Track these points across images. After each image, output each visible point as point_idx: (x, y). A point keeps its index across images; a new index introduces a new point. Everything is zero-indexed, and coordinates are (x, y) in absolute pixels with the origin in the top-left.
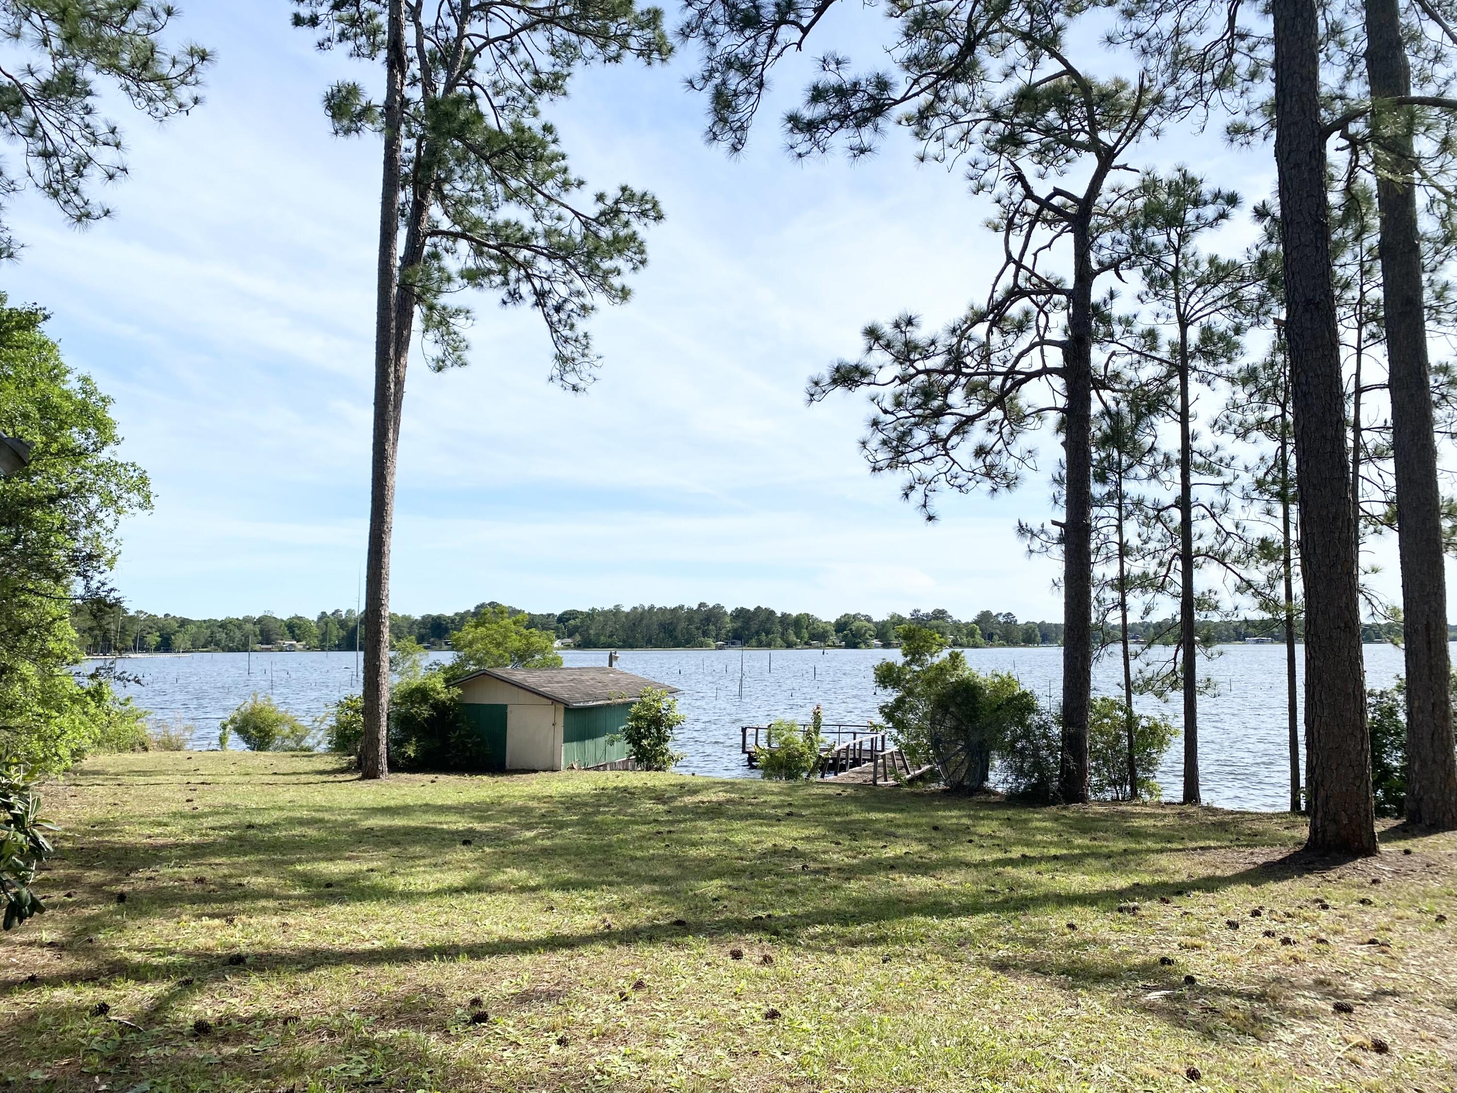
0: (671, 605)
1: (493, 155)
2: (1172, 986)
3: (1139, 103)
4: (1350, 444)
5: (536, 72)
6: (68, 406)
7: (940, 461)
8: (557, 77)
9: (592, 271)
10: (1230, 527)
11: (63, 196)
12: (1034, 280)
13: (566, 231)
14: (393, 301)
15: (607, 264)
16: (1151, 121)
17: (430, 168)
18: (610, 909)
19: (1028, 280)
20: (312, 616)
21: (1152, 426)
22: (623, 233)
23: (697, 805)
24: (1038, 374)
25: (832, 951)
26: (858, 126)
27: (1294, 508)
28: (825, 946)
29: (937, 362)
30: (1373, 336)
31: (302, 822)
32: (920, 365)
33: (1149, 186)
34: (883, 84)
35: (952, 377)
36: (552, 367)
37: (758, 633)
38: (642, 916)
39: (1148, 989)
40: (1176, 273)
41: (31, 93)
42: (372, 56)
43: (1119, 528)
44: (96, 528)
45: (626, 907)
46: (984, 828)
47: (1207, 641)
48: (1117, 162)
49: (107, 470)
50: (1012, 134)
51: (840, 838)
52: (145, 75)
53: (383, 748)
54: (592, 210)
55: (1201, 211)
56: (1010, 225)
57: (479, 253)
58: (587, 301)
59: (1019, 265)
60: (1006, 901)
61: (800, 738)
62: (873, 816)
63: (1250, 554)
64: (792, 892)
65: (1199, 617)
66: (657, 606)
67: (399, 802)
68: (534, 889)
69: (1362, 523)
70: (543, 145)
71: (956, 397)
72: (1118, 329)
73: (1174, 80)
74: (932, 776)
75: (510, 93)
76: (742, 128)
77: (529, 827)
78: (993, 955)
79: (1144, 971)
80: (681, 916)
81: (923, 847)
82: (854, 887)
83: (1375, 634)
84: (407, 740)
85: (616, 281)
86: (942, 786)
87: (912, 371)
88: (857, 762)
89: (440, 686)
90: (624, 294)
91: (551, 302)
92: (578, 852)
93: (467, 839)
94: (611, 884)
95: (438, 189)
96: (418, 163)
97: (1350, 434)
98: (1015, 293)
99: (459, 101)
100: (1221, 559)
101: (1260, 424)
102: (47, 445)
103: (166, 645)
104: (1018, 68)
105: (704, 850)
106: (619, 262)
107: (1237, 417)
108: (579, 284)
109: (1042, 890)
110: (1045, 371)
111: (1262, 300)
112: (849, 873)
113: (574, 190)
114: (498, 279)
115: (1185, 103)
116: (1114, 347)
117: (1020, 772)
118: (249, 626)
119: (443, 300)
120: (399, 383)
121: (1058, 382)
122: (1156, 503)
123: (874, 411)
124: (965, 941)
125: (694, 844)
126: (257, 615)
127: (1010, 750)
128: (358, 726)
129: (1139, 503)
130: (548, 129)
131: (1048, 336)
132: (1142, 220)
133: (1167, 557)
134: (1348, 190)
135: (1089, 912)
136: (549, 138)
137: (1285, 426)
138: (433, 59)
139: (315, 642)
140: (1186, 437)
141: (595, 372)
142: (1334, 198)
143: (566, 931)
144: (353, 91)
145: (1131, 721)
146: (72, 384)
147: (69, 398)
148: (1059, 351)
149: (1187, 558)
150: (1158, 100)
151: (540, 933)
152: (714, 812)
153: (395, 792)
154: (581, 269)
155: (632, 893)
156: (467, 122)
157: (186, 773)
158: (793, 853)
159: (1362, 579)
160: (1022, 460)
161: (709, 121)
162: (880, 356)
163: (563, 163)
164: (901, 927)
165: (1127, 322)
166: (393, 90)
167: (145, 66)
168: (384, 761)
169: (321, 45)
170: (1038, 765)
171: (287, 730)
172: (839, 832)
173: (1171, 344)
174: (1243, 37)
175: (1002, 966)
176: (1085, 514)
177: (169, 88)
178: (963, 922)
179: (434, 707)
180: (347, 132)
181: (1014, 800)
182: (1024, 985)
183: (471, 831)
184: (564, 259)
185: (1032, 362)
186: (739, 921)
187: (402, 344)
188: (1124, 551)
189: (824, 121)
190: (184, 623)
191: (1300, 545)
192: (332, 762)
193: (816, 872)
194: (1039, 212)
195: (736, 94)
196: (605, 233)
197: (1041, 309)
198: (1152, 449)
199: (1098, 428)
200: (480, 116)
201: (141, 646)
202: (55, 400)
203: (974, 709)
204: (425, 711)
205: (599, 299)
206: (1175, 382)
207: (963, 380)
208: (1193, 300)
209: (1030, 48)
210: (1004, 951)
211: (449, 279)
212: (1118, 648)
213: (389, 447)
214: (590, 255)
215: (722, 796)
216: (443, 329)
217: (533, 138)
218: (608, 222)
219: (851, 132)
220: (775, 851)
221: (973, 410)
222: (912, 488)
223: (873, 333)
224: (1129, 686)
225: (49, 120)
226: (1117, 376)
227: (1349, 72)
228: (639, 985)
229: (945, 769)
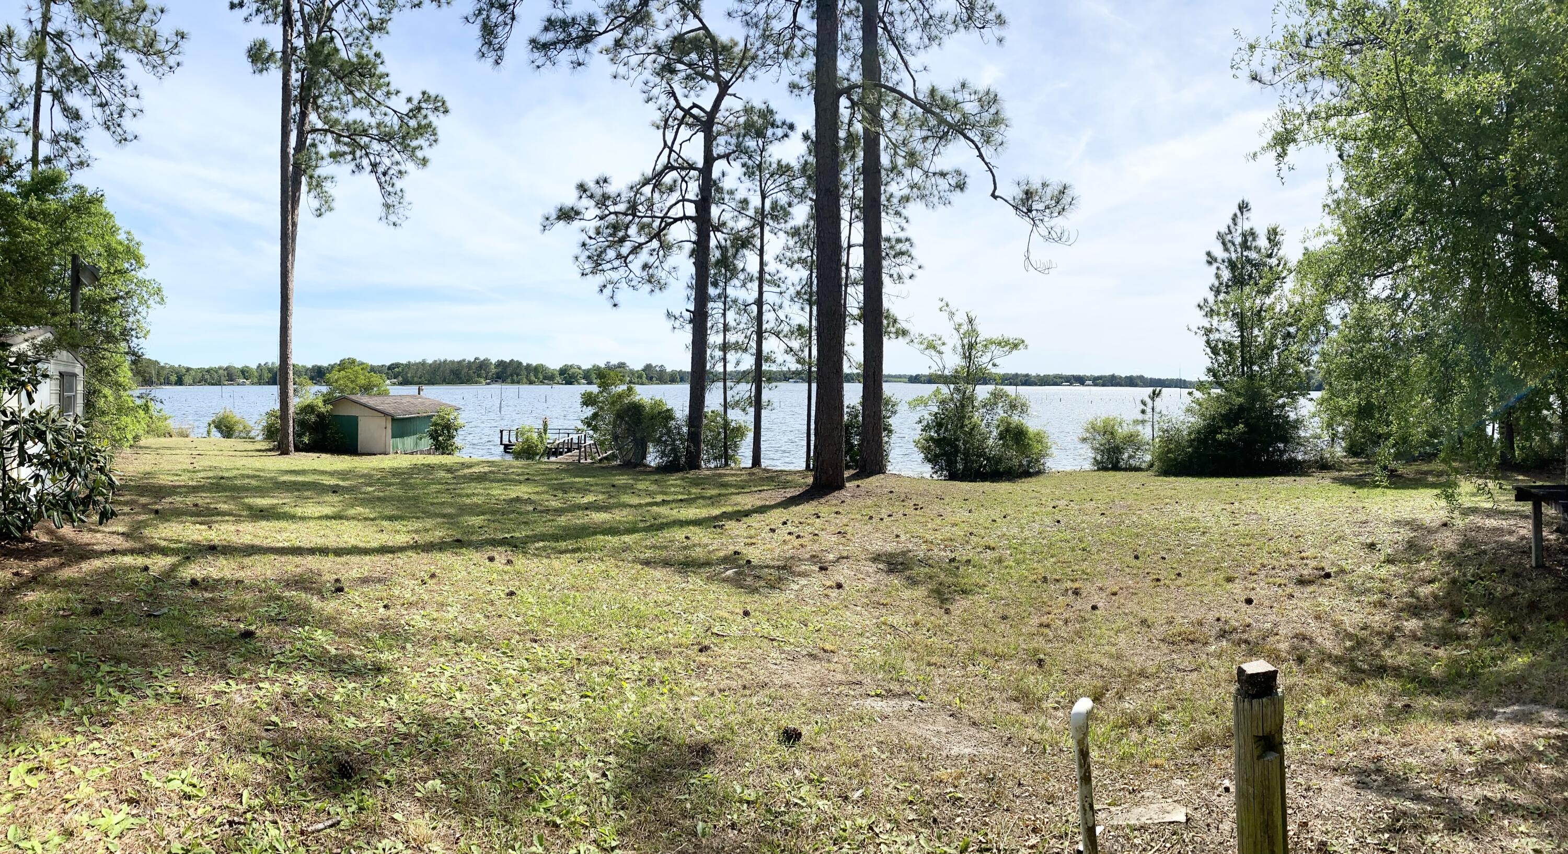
0: (457, 358)
1: (345, 76)
2: (739, 566)
3: (743, 58)
4: (844, 275)
5: (370, 19)
6: (120, 248)
7: (622, 270)
8: (383, 21)
9: (406, 147)
10: (783, 318)
11: (113, 129)
12: (680, 161)
13: (389, 124)
14: (290, 174)
15: (414, 143)
16: (751, 69)
17: (310, 89)
18: (417, 532)
19: (676, 161)
20: (254, 366)
21: (744, 256)
22: (423, 123)
23: (471, 474)
24: (681, 219)
25: (548, 557)
26: (576, 47)
27: (815, 308)
28: (544, 554)
29: (622, 207)
30: (857, 217)
31: (248, 477)
32: (612, 209)
33: (748, 111)
34: (592, 21)
35: (630, 218)
36: (381, 211)
37: (512, 375)
38: (438, 535)
39: (727, 569)
40: (759, 166)
41: (92, 69)
42: (275, 22)
43: (724, 315)
44: (138, 316)
45: (427, 530)
46: (641, 486)
47: (769, 380)
48: (730, 91)
49: (141, 283)
50: (669, 64)
51: (556, 493)
52: (151, 51)
53: (291, 438)
54: (404, 108)
55: (776, 130)
56: (666, 126)
57: (338, 141)
58: (403, 168)
59: (671, 150)
60: (651, 526)
61: (535, 436)
62: (577, 480)
63: (792, 333)
64: (525, 523)
65: (765, 367)
66: (449, 359)
67: (300, 468)
68: (372, 520)
69: (847, 319)
70: (375, 66)
71: (633, 231)
72: (727, 197)
73: (763, 47)
74: (613, 456)
75: (355, 35)
76: (501, 49)
77: (370, 485)
78: (642, 556)
79: (725, 560)
80: (459, 537)
81: (606, 496)
82: (562, 520)
83: (850, 378)
84: (304, 434)
85: (419, 154)
86: (618, 462)
87: (607, 212)
88: (569, 450)
89: (320, 404)
90: (424, 162)
91: (381, 169)
92: (399, 499)
93: (335, 490)
94: (418, 518)
95: (315, 102)
96: (302, 87)
97: (844, 270)
98: (669, 167)
99: (323, 43)
100: (777, 334)
101: (800, 260)
102: (109, 268)
103: (180, 382)
104: (674, 22)
105: (475, 499)
106: (420, 141)
107: (788, 254)
108: (397, 157)
109: (672, 518)
110: (685, 218)
111: (804, 189)
112: (559, 512)
113: (393, 97)
114: (349, 157)
115: (769, 62)
116: (724, 207)
117: (663, 455)
118: (221, 372)
119: (318, 172)
120: (294, 224)
121: (692, 225)
122: (744, 301)
123: (584, 237)
124: (626, 548)
125: (468, 496)
126: (225, 365)
127: (658, 441)
128: (278, 426)
129: (735, 301)
130: (377, 55)
131: (687, 197)
132: (743, 131)
133: (749, 333)
134: (849, 132)
135: (696, 529)
136: (379, 61)
137: (813, 262)
138: (310, 19)
139: (256, 380)
140: (762, 264)
141: (407, 213)
142: (842, 134)
143: (391, 544)
144: (263, 44)
145: (726, 424)
146: (122, 236)
147: (121, 243)
148: (693, 205)
149: (760, 334)
150: (754, 58)
151: (375, 544)
152: (481, 478)
153: (298, 463)
154: (398, 148)
155: (429, 523)
156: (329, 54)
157: (190, 449)
158: (529, 501)
159: (846, 348)
160: (670, 273)
161: (479, 44)
162: (586, 202)
163: (387, 80)
164: (589, 542)
165: (731, 192)
166: (286, 41)
167: (151, 45)
168: (292, 445)
169: (246, 19)
170: (674, 450)
171: (241, 428)
172: (556, 489)
173: (756, 209)
174: (800, 29)
175: (647, 563)
176: (705, 305)
177: (163, 58)
178: (627, 538)
179: (318, 416)
180: (261, 71)
181: (661, 470)
182: (658, 573)
183: (337, 485)
184: (388, 142)
185: (677, 212)
186: (494, 540)
187: (295, 201)
188: (726, 328)
189: (554, 44)
190: (188, 369)
191: (817, 329)
192: (265, 445)
193: (541, 512)
194: (684, 117)
195: (496, 25)
196: (413, 123)
197: (683, 179)
198: (743, 270)
199: (715, 255)
200: (337, 50)
201: (168, 382)
202: (114, 245)
203: (639, 419)
204: (313, 418)
205: (410, 166)
206: (757, 231)
207: (637, 220)
208: (769, 182)
209: (682, 9)
210: (648, 554)
211: (322, 158)
212: (721, 384)
213: (289, 265)
214: (404, 138)
215: (487, 469)
216: (319, 190)
217: (368, 62)
218: (415, 116)
219: (571, 51)
220: (518, 499)
221: (642, 239)
222: (605, 286)
223: (582, 188)
224: (725, 406)
225: (103, 84)
226: (724, 224)
227: (852, 66)
228: (433, 576)
229: (621, 453)
